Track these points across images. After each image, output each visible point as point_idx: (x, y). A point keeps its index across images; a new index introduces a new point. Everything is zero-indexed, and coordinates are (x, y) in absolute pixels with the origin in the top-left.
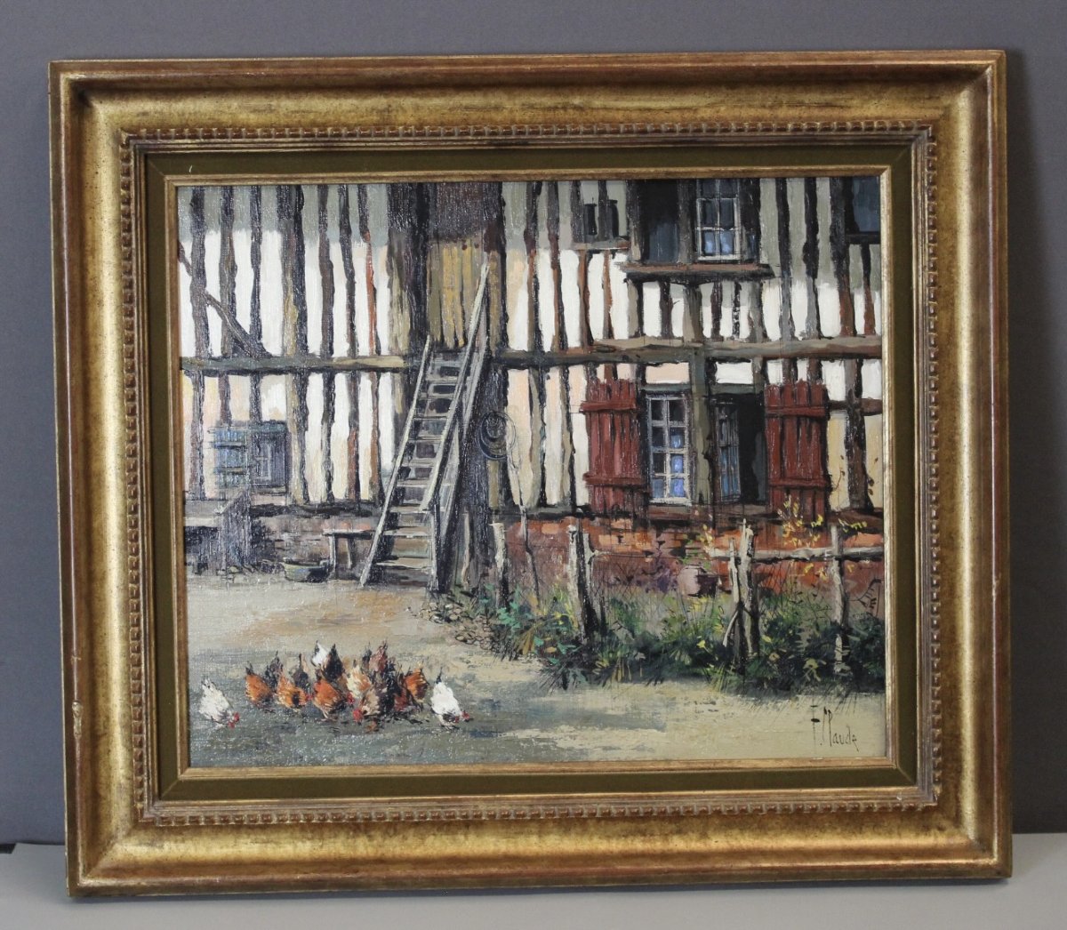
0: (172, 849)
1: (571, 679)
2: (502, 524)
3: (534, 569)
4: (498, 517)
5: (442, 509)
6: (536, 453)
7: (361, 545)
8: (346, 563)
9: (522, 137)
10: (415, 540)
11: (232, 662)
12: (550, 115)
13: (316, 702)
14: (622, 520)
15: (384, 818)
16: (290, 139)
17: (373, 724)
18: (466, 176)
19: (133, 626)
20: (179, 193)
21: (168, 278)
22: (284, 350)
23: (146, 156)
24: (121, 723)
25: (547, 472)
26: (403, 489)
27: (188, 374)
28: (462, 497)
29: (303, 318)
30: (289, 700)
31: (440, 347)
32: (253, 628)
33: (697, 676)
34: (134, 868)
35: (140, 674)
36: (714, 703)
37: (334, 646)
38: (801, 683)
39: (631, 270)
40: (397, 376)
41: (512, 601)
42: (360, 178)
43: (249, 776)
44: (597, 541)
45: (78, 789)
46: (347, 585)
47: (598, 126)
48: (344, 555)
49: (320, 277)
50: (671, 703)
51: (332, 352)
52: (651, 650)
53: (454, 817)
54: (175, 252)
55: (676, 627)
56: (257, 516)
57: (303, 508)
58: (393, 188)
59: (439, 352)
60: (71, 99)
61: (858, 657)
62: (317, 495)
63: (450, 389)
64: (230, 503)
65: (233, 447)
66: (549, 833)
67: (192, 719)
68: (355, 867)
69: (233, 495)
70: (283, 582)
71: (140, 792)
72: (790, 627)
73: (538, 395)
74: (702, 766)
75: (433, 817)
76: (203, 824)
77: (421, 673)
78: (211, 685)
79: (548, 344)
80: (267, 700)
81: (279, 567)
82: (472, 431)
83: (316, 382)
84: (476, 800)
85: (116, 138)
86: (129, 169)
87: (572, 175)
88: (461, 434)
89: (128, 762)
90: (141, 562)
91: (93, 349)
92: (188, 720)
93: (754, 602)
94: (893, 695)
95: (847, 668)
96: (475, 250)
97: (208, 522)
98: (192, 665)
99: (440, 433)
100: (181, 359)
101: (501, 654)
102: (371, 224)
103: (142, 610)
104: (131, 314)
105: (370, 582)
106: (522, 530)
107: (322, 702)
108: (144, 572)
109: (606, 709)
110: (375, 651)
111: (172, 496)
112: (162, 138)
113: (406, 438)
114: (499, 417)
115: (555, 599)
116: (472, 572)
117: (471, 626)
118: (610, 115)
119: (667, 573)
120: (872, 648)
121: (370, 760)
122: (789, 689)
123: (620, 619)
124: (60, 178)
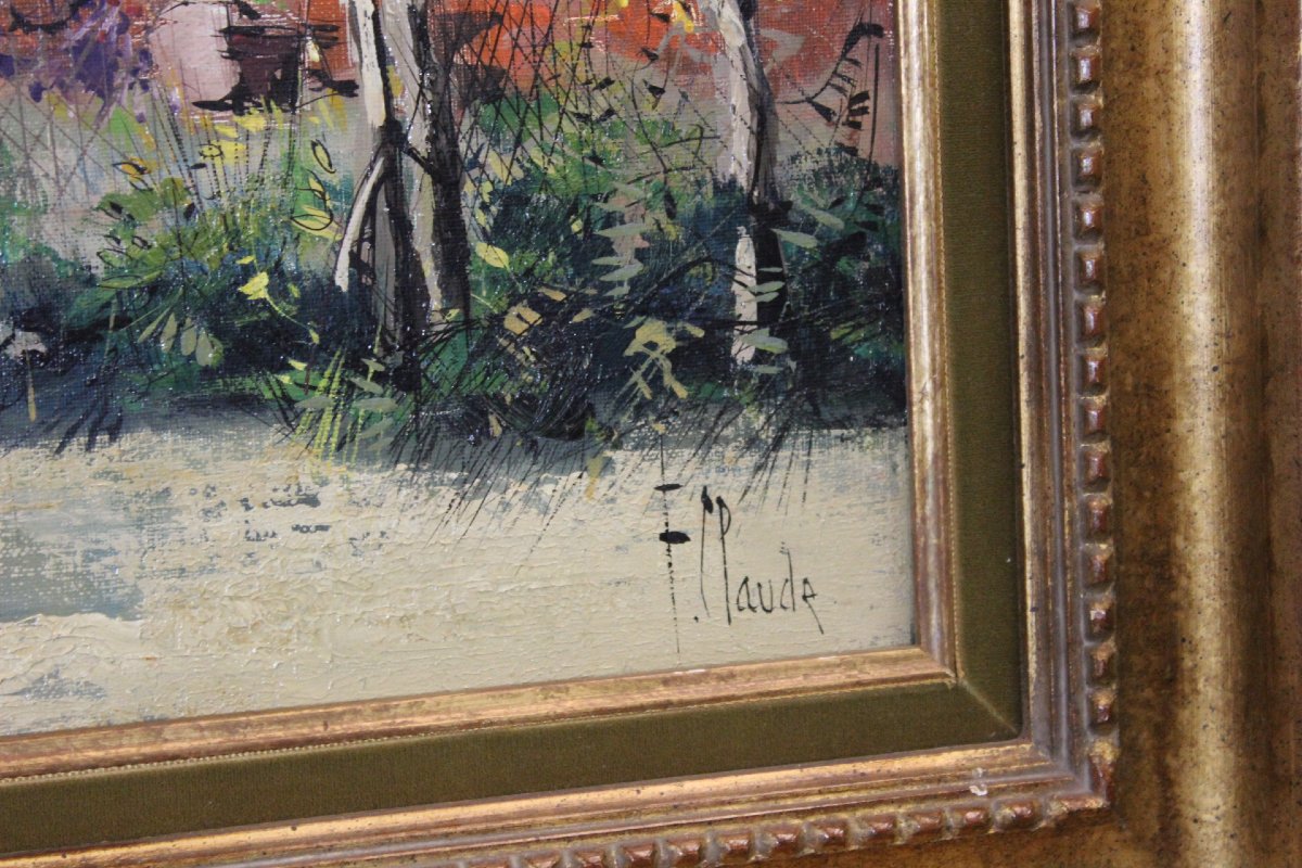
33: (246, 404)
36: (312, 501)
38: (620, 407)
50: (153, 510)
52: (65, 318)
55: (157, 228)
61: (814, 305)
72: (574, 210)
74: (279, 734)
93: (441, 124)
94: (941, 431)
95: (777, 345)
119: (111, 20)
120: (855, 269)
122: (577, 434)
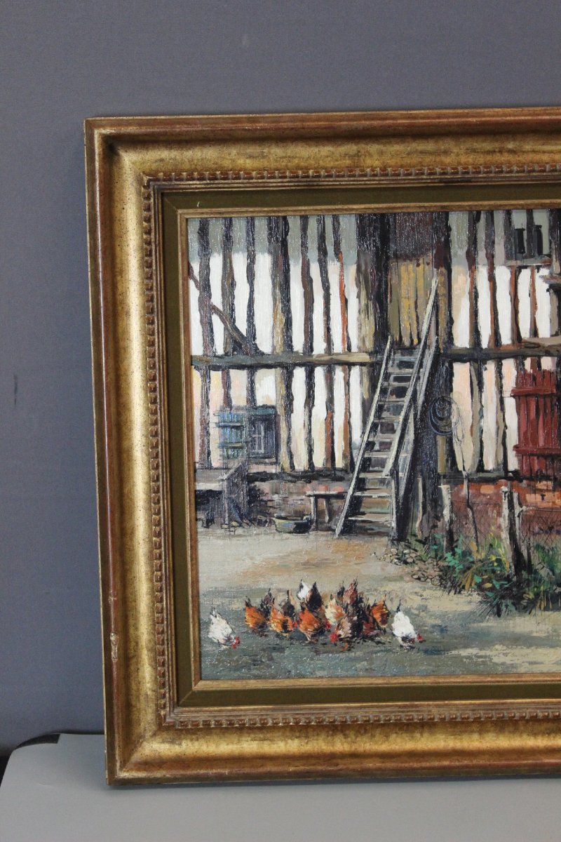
0: (189, 747)
1: (504, 608)
2: (448, 486)
3: (474, 521)
4: (445, 480)
5: (401, 474)
6: (476, 430)
7: (336, 504)
8: (324, 518)
9: (467, 176)
10: (380, 499)
11: (234, 597)
12: (489, 158)
13: (301, 628)
14: (545, 482)
15: (357, 721)
16: (279, 180)
17: (346, 645)
18: (420, 207)
19: (157, 571)
20: (189, 222)
21: (181, 293)
22: (274, 348)
23: (162, 194)
24: (147, 647)
25: (485, 445)
26: (369, 459)
27: (197, 368)
28: (416, 465)
29: (288, 324)
30: (280, 626)
31: (398, 346)
32: (251, 570)
34: (160, 763)
35: (162, 609)
37: (315, 584)
39: (553, 281)
40: (365, 369)
41: (456, 547)
42: (335, 210)
43: (248, 687)
44: (525, 499)
45: (115, 701)
46: (326, 536)
47: (528, 166)
48: (323, 512)
49: (303, 290)
51: (312, 350)
53: (412, 719)
54: (186, 271)
56: (253, 482)
57: (290, 475)
58: (361, 217)
59: (398, 349)
60: (103, 150)
62: (301, 464)
63: (407, 379)
64: (232, 471)
65: (233, 427)
66: (488, 731)
67: (202, 642)
68: (334, 761)
69: (234, 465)
70: (274, 533)
71: (163, 702)
73: (478, 383)
75: (396, 720)
76: (213, 726)
77: (384, 605)
78: (218, 615)
79: (485, 342)
80: (261, 627)
81: (270, 522)
82: (424, 412)
83: (300, 374)
84: (429, 705)
85: (139, 181)
86: (149, 205)
87: (506, 205)
88: (415, 415)
89: (153, 678)
91: (122, 351)
92: (200, 643)
96: (427, 267)
97: (214, 486)
98: (202, 600)
99: (399, 414)
100: (191, 357)
101: (448, 590)
102: (343, 247)
103: (163, 558)
104: (153, 323)
105: (342, 533)
106: (464, 491)
107: (306, 628)
108: (164, 528)
109: (532, 632)
110: (347, 587)
111: (186, 467)
112: (176, 180)
113: (371, 418)
114: (446, 401)
115: (491, 546)
116: (425, 524)
117: (424, 567)
118: (538, 157)
121: (344, 673)
123: (543, 560)
124: (96, 215)
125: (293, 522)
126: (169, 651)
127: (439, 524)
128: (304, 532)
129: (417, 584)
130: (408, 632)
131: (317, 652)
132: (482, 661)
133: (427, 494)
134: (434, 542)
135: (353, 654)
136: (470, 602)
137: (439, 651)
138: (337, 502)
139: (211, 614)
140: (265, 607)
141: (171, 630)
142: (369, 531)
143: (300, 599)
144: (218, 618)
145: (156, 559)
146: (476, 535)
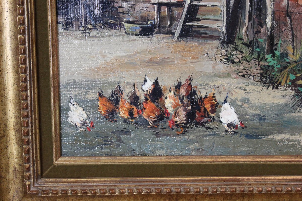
3: (292, 28)
7: (176, 11)
8: (166, 23)
10: (213, 8)
11: (89, 88)
13: (145, 115)
15: (189, 192)
17: (181, 129)
19: (22, 64)
24: (14, 129)
30: (127, 113)
35: (27, 96)
37: (157, 79)
41: (276, 49)
43: (100, 163)
48: (165, 18)
53: (235, 191)
67: (62, 125)
70: (123, 35)
71: (28, 174)
75: (221, 192)
76: (70, 194)
77: (214, 97)
78: (75, 103)
80: (112, 114)
81: (120, 25)
84: (248, 180)
89: (20, 154)
90: (26, 19)
92: (60, 126)
98: (62, 90)
101: (267, 85)
103: (27, 53)
105: (181, 36)
106: (285, 2)
107: (148, 115)
108: (28, 26)
110: (184, 82)
116: (250, 30)
117: (248, 66)
121: (179, 152)
125: (139, 26)
126: (33, 132)
127: (262, 30)
128: (148, 35)
129: (241, 80)
130: (233, 120)
131: (157, 135)
132: (292, 144)
133: (253, 4)
134: (257, 46)
135: (187, 137)
136: (285, 96)
137: (258, 135)
138: (177, 10)
139: (70, 102)
140: (115, 97)
141: (35, 114)
142: (203, 35)
143: (144, 91)
144: (75, 106)
145: (21, 54)
146: (293, 40)
